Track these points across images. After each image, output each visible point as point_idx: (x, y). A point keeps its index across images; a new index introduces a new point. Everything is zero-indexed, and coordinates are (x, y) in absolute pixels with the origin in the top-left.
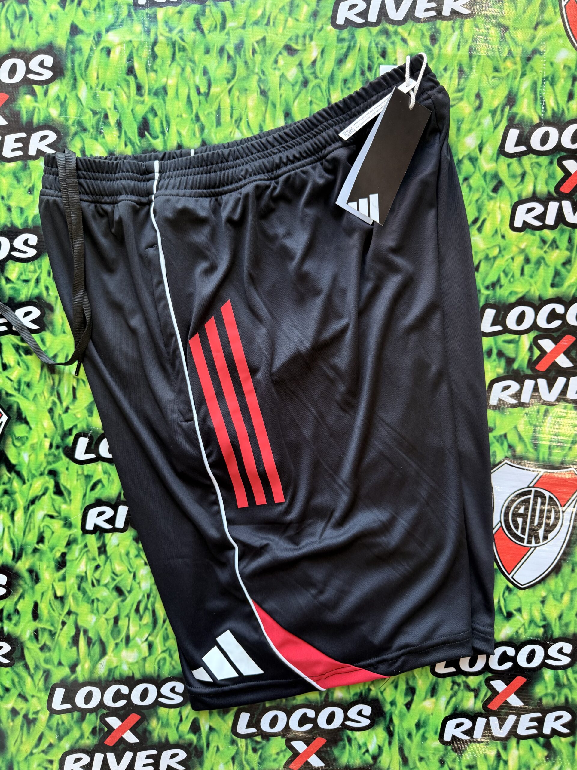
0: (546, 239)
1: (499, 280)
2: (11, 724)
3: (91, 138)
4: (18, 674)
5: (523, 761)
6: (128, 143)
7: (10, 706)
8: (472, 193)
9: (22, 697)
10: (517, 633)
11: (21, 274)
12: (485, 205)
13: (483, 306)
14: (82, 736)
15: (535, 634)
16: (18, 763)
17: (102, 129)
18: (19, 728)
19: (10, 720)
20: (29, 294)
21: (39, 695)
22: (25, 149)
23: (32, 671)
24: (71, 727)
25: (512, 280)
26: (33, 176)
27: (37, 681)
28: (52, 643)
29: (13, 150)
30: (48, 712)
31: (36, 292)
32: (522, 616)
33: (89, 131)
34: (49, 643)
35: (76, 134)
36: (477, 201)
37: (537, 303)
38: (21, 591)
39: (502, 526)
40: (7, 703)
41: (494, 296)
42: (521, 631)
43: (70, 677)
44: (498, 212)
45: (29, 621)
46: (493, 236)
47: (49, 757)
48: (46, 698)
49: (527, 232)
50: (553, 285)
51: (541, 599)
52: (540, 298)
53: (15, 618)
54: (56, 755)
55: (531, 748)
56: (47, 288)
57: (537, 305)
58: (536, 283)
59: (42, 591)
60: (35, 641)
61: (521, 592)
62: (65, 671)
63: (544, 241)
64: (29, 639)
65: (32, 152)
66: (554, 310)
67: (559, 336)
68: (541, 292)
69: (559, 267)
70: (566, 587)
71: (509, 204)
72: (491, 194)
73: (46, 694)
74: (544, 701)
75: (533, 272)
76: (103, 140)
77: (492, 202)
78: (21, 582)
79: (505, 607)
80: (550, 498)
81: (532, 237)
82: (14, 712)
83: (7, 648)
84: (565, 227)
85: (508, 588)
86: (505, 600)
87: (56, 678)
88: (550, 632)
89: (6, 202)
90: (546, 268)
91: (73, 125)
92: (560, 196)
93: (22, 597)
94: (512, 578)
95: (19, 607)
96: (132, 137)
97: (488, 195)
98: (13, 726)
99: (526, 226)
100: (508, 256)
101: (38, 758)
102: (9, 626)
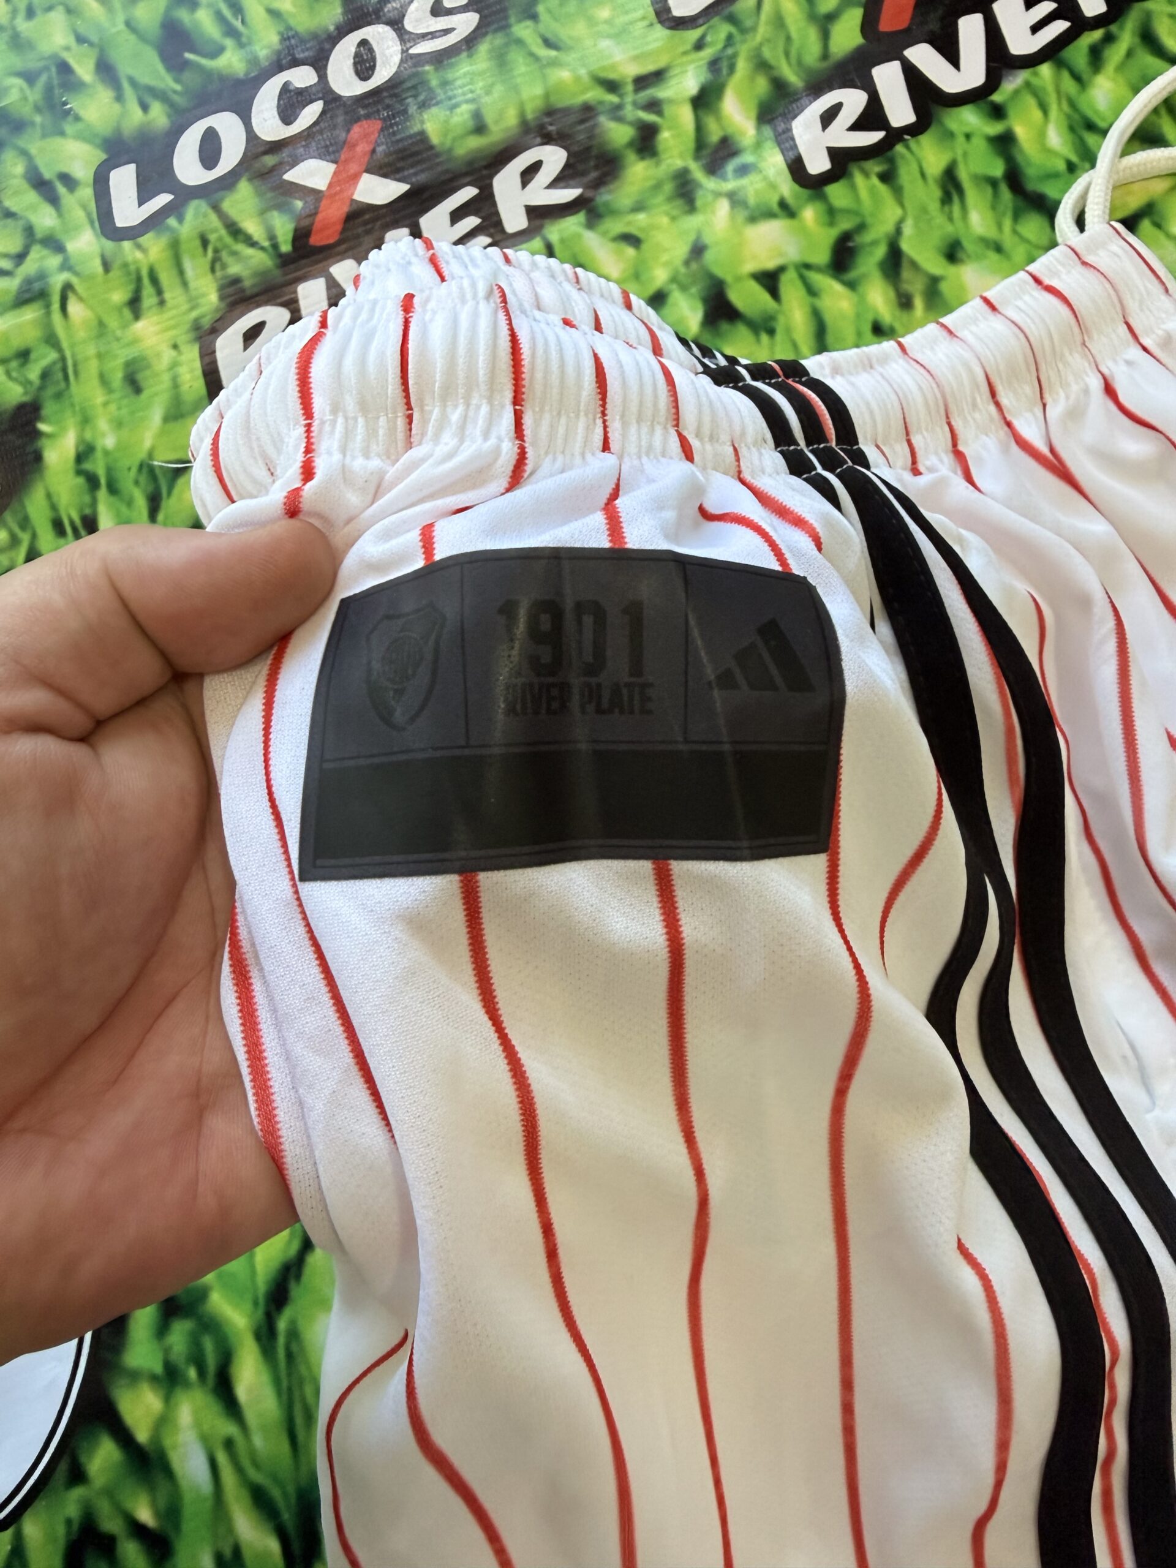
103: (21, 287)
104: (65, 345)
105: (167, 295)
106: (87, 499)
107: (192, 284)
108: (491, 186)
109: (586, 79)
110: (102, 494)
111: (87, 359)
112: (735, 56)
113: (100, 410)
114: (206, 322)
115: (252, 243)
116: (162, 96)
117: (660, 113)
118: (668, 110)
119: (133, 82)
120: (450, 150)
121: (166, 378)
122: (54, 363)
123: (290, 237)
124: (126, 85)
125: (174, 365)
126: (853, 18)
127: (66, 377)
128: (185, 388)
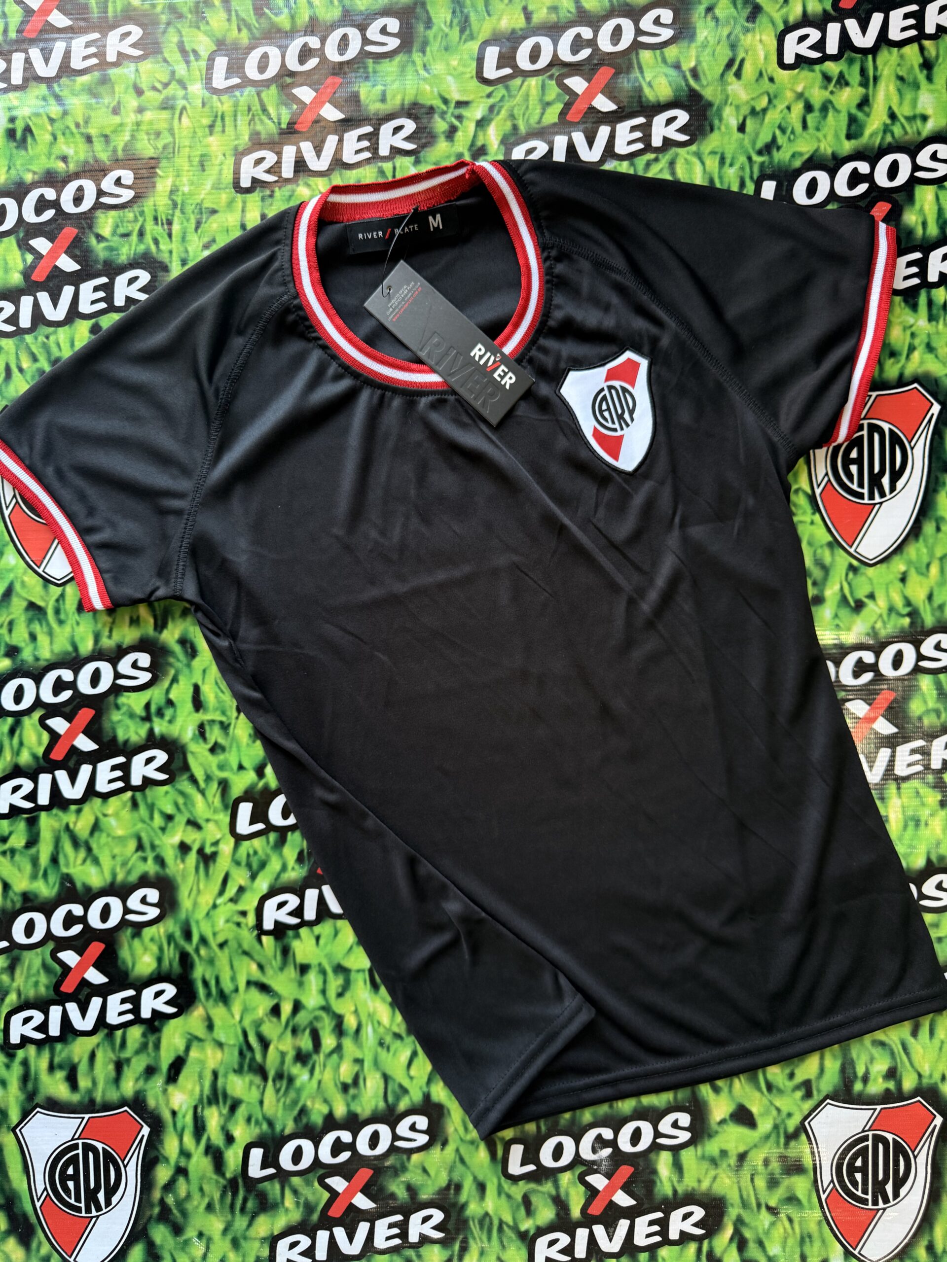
0: (830, 74)
1: (774, 139)
2: (181, 866)
3: (190, 27)
4: (182, 793)
5: (910, 813)
6: (242, 27)
7: (176, 839)
8: (720, 27)
9: (193, 824)
10: (873, 628)
11: (117, 226)
12: (739, 41)
13: (758, 178)
14: (284, 868)
15: (899, 626)
16: (197, 922)
17: (203, 13)
18: (193, 870)
19: (179, 861)
20: (132, 252)
21: (216, 817)
22: (100, 54)
23: (202, 784)
24: (268, 856)
25: (792, 137)
26: (117, 89)
27: (210, 798)
28: (226, 740)
29: (85, 58)
30: (232, 841)
31: (142, 248)
32: (877, 605)
33: (186, 18)
34: (221, 741)
35: (168, 24)
36: (729, 36)
37: (831, 164)
38: (172, 672)
39: (829, 480)
40: (173, 836)
41: (771, 162)
42: (879, 625)
43: (257, 784)
44: (760, 47)
45: (190, 714)
46: (757, 80)
47: (241, 907)
48: (227, 819)
49: (803, 69)
50: (849, 137)
51: (900, 576)
52: (834, 156)
53: (168, 713)
54: (249, 903)
55: (918, 793)
56: (156, 242)
57: (832, 166)
58: (825, 136)
59: (202, 668)
60: (201, 741)
61: (870, 571)
62: (250, 777)
63: (827, 78)
64: (192, 739)
65: (111, 57)
66: (855, 169)
67: (867, 206)
68: (835, 149)
69: (854, 111)
70: (931, 554)
71: (773, 34)
72: (746, 24)
73: (226, 815)
74: (926, 722)
75: (819, 122)
76: (208, 28)
77: (749, 36)
78: (171, 660)
79: (852, 593)
80: (890, 430)
81: (811, 74)
82: (184, 848)
83: (162, 757)
84: (854, 55)
85: (851, 568)
86: (849, 584)
87: (237, 790)
88: (919, 621)
89: (83, 130)
90: (836, 114)
91: (162, 13)
92: (840, 14)
93: (175, 680)
94: (855, 551)
95: (172, 696)
96: (246, 18)
97: (743, 26)
98: (184, 870)
99: (801, 61)
100: (781, 106)
101: (226, 910)
102: (161, 725)
103: (163, 100)
104: (177, 136)
105: (227, 129)
106: (170, 212)
107: (238, 128)
108: (379, 129)
109: (436, 93)
110: (178, 213)
111: (185, 147)
112: (501, 107)
113: (185, 173)
114: (241, 149)
115: (271, 119)
116: (249, 27)
117: (461, 122)
118: (465, 122)
119: (237, 15)
120: (367, 105)
121: (217, 168)
122: (170, 143)
123: (287, 121)
124: (233, 13)
125: (221, 164)
126: (559, 107)
127: (174, 153)
128: (224, 176)
